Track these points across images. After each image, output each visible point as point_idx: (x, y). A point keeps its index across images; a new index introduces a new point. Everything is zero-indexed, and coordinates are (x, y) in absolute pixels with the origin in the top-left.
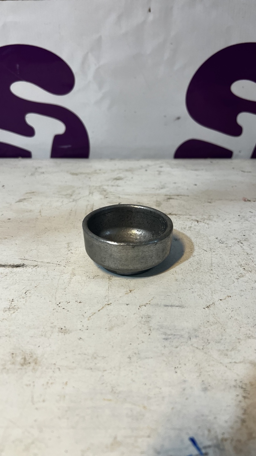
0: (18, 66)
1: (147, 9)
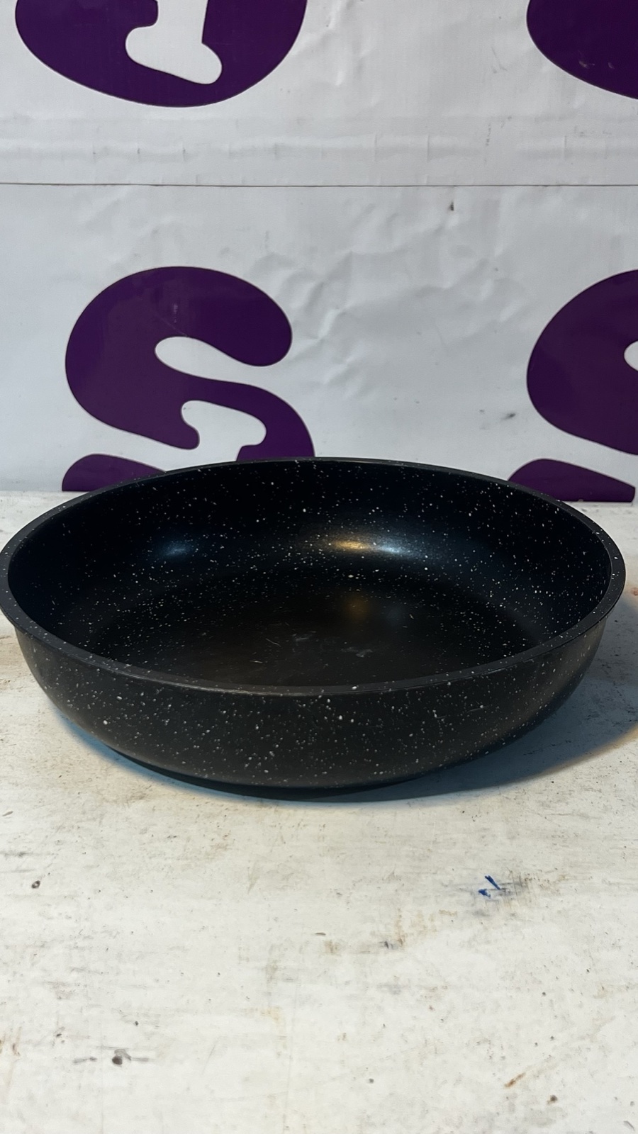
0: (175, 307)
1: (449, 205)
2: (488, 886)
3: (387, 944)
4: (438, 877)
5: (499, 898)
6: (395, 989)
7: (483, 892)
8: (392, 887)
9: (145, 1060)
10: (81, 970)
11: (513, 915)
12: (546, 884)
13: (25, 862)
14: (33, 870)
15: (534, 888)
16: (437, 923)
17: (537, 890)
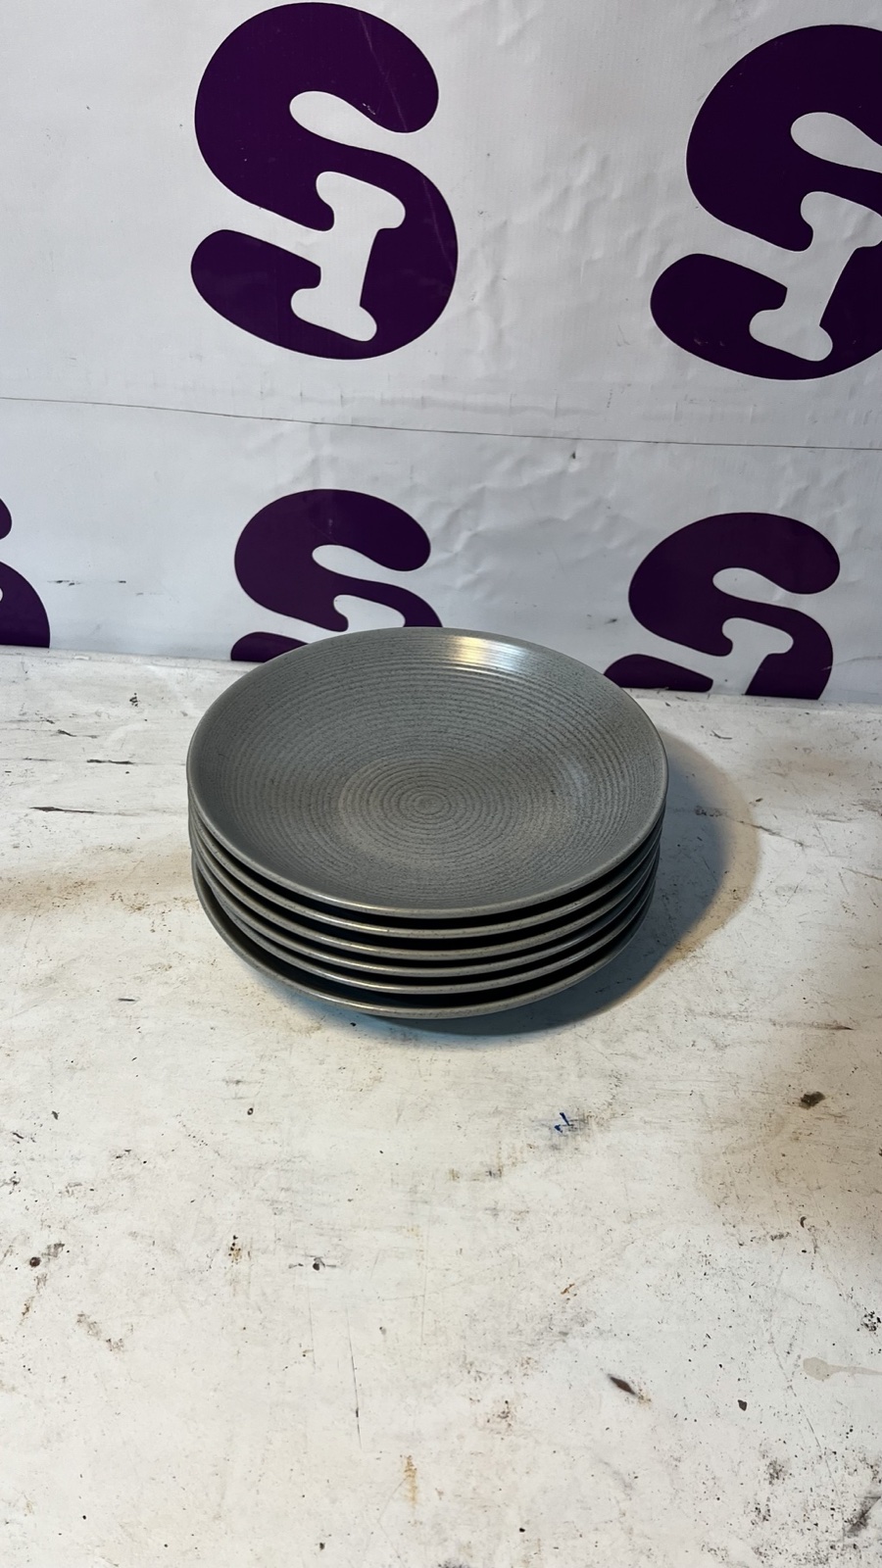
2: (564, 1123)
3: (490, 1173)
4: (527, 1113)
5: (568, 1133)
6: (495, 1212)
7: (557, 1128)
8: (496, 1121)
9: (334, 1266)
10: (288, 1190)
11: (576, 1149)
12: (602, 1122)
13: (242, 1089)
14: (247, 1098)
15: (593, 1123)
16: (525, 1155)
17: (594, 1127)
